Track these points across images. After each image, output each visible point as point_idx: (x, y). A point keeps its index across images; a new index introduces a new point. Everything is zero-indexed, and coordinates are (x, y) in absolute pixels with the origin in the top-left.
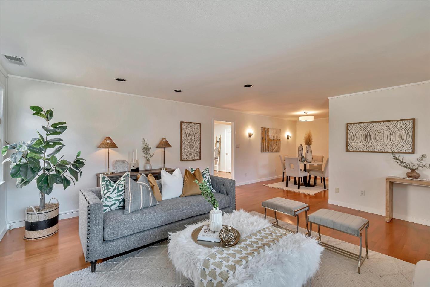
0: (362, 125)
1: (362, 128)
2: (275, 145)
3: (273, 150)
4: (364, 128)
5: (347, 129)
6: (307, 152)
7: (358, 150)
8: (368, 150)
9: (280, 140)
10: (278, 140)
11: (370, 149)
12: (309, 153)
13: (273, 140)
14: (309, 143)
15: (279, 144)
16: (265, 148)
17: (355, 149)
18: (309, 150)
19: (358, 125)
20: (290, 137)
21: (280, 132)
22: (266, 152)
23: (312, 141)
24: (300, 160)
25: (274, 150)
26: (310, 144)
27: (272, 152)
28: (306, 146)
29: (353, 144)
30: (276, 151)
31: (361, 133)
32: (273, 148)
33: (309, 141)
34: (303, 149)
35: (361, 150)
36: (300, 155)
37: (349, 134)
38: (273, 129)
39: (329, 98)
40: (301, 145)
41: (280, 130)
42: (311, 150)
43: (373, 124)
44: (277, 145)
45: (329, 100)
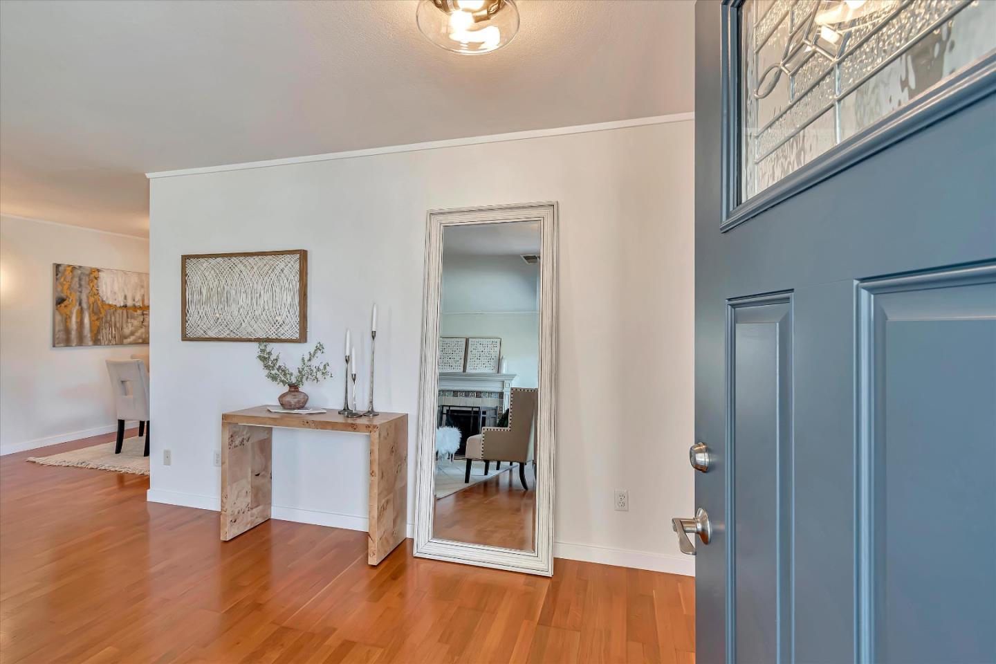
0: (213, 261)
1: (213, 272)
2: (136, 322)
4: (216, 272)
5: (184, 274)
7: (206, 336)
8: (224, 335)
11: (228, 332)
16: (74, 333)
17: (199, 333)
19: (205, 263)
29: (196, 319)
31: (211, 286)
32: (126, 332)
35: (211, 334)
37: (187, 289)
39: (148, 175)
43: (233, 259)
45: (148, 180)
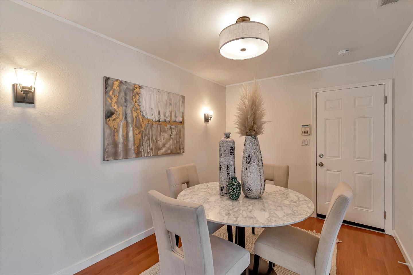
2: (166, 136)
3: (160, 149)
6: (248, 159)
9: (182, 123)
10: (175, 121)
12: (253, 167)
13: (159, 121)
14: (253, 127)
15: (180, 135)
16: (120, 146)
18: (253, 155)
20: (211, 117)
21: (183, 102)
22: (126, 156)
23: (264, 123)
24: (224, 190)
25: (164, 149)
26: (257, 133)
27: (156, 155)
28: (244, 138)
30: (169, 152)
32: (160, 143)
33: (254, 123)
34: (233, 149)
36: (224, 168)
38: (159, 91)
40: (228, 137)
41: (183, 97)
42: (258, 153)
44: (173, 136)
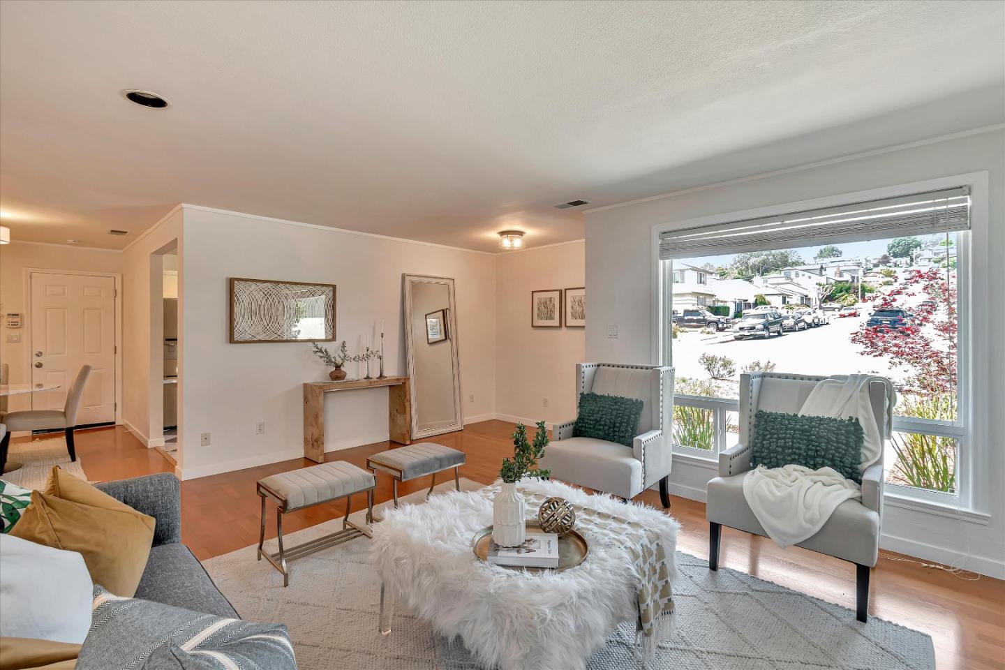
0: (261, 285)
1: (261, 293)
4: (266, 293)
5: (232, 291)
7: (255, 339)
8: (272, 338)
11: (276, 336)
17: (248, 337)
19: (253, 286)
29: (244, 327)
31: (259, 303)
35: (260, 338)
37: (234, 304)
39: (184, 205)
43: (281, 285)
